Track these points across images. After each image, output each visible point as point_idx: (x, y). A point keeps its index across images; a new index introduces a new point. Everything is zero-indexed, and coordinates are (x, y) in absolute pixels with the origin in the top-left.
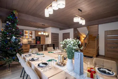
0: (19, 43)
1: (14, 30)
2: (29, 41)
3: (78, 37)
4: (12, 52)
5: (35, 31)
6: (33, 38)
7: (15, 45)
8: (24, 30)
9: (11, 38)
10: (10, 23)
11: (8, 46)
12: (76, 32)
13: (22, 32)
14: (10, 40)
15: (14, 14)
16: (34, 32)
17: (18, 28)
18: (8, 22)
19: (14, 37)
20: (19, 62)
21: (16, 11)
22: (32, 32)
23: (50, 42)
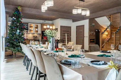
0: (22, 36)
1: (18, 24)
2: (34, 37)
3: (97, 31)
4: (17, 43)
5: (41, 24)
6: (38, 33)
7: (19, 38)
8: (29, 24)
9: (16, 32)
10: (15, 19)
11: (14, 38)
12: (93, 24)
13: (27, 25)
14: (15, 34)
15: (18, 10)
16: (39, 26)
17: (22, 22)
18: (14, 18)
19: (18, 31)
20: (22, 51)
21: (20, 7)
22: (37, 25)
23: (59, 38)
